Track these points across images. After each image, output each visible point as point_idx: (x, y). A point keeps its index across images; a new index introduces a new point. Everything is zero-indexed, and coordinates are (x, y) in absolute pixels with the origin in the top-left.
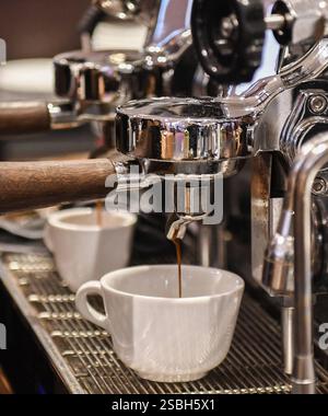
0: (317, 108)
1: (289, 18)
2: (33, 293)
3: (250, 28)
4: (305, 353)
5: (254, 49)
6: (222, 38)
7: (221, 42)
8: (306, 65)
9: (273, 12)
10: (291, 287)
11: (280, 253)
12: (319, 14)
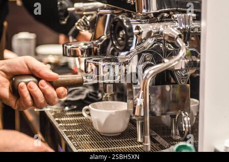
0: (148, 59)
1: (141, 31)
3: (129, 34)
4: (147, 135)
5: (129, 41)
7: (120, 39)
9: (135, 29)
10: (142, 115)
11: (138, 104)
12: (150, 30)
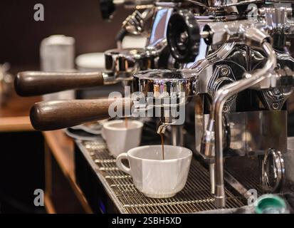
0: (224, 73)
1: (211, 33)
2: (97, 159)
3: (193, 37)
4: (220, 184)
5: (195, 47)
6: (181, 42)
7: (180, 44)
8: (219, 54)
9: (204, 30)
10: (213, 154)
11: (208, 139)
12: (224, 31)
